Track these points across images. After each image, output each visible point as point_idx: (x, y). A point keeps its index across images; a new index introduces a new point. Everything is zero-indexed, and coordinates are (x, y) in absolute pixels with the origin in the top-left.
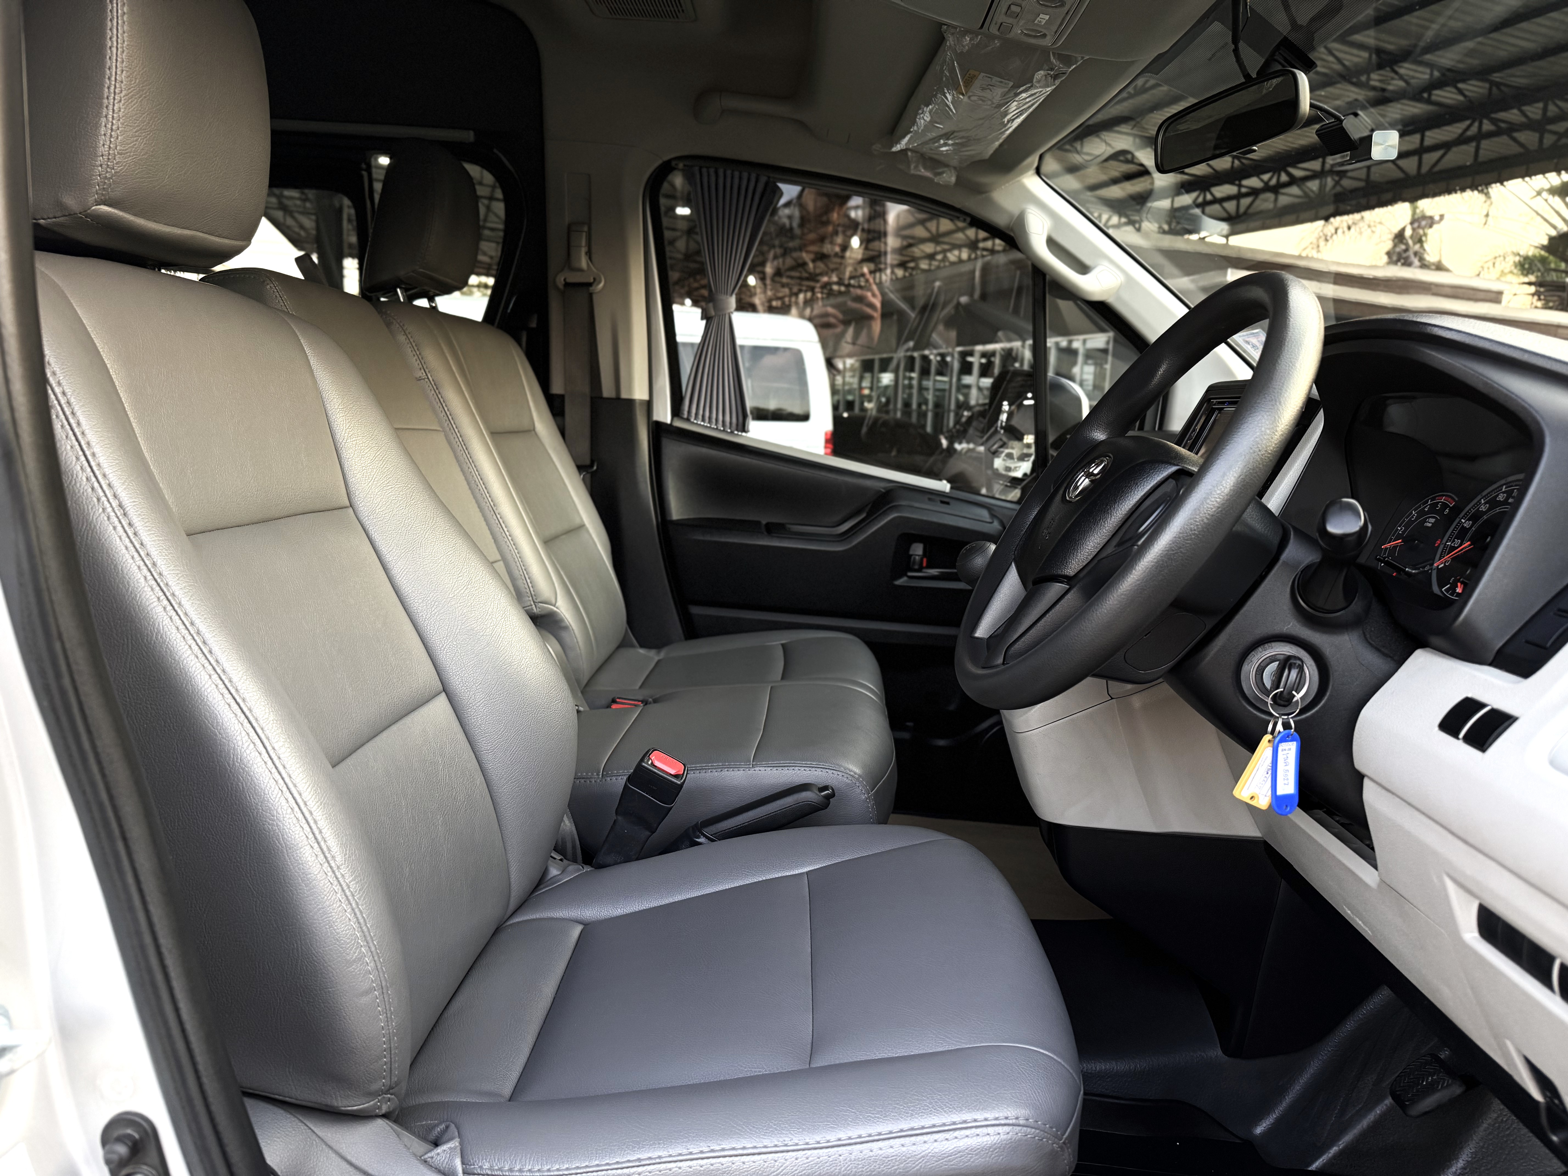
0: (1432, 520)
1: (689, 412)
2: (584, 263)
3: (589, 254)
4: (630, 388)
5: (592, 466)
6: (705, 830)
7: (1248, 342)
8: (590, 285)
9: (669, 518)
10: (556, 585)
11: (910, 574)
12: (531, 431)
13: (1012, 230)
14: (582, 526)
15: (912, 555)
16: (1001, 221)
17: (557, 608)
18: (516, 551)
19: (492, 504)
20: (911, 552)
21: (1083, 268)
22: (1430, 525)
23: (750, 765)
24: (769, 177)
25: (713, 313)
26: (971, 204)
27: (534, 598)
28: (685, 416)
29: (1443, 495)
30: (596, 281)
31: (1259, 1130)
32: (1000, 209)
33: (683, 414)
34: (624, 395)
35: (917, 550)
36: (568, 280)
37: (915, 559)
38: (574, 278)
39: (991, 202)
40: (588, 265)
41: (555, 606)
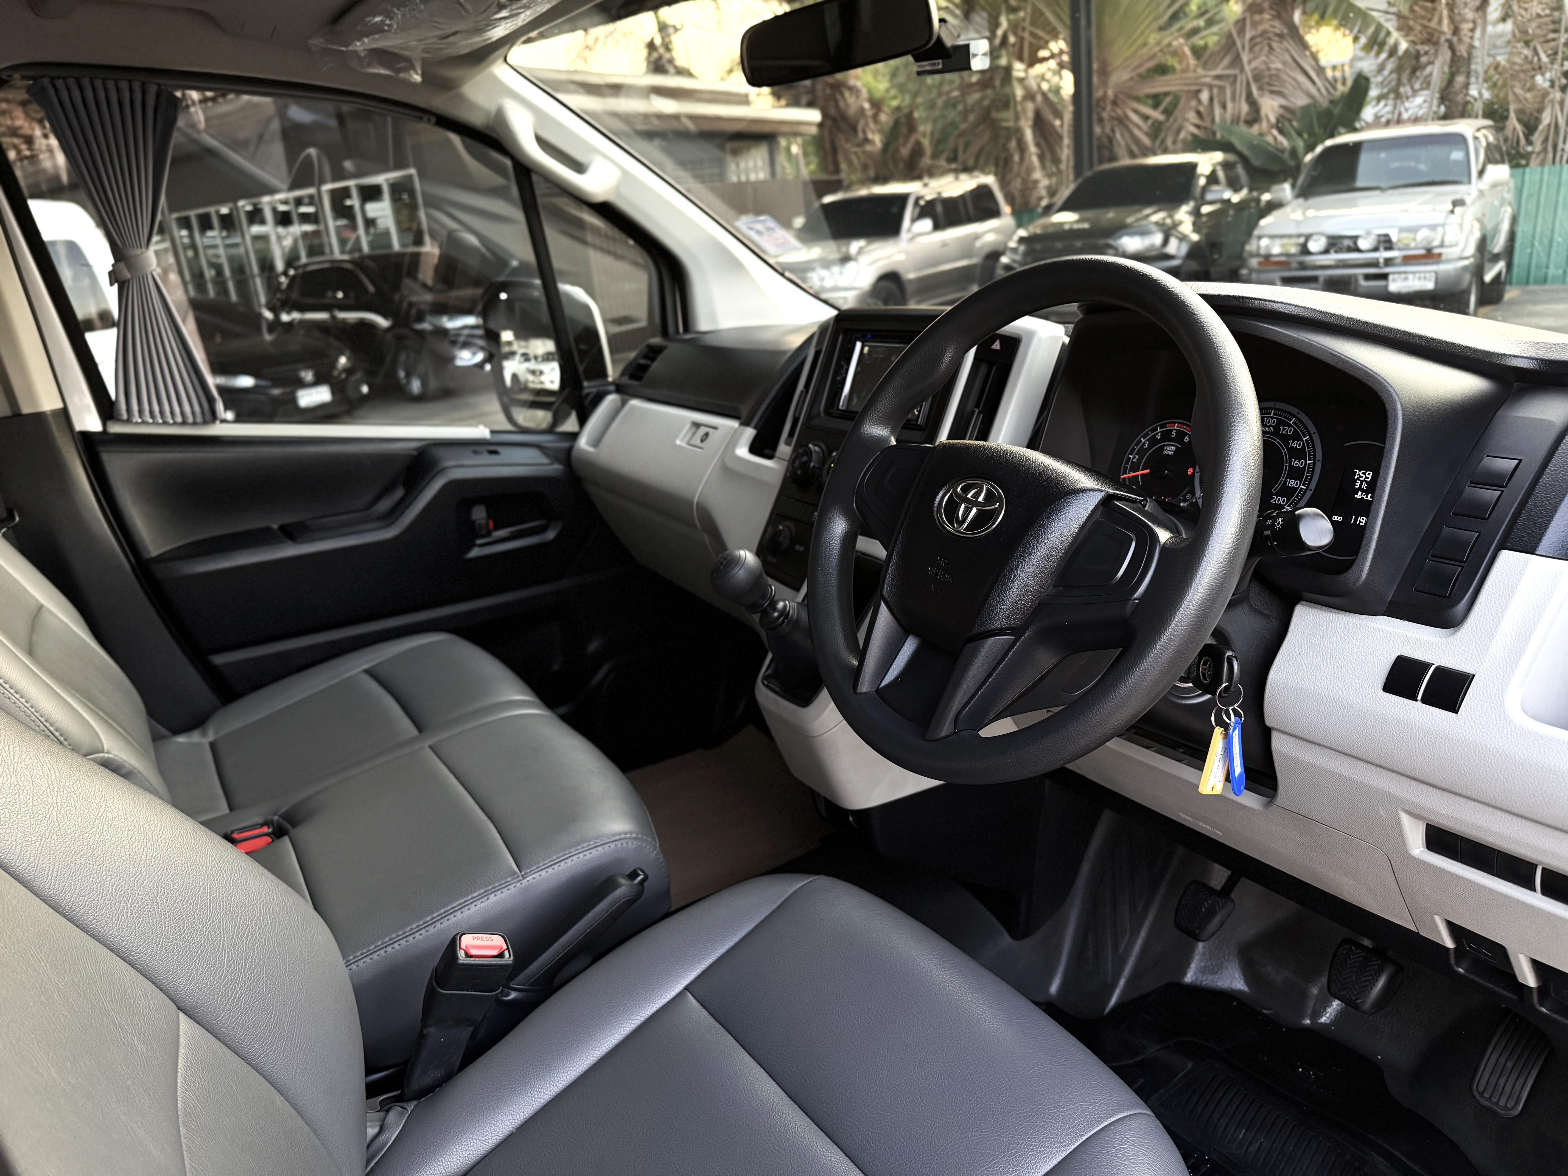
0: (1173, 448)
1: (129, 410)
6: (513, 982)
7: (751, 229)
9: (147, 556)
10: (92, 723)
11: (480, 542)
13: (493, 130)
14: (41, 607)
15: (475, 520)
16: (477, 120)
17: (108, 753)
21: (579, 167)
22: (1171, 453)
23: (518, 877)
24: (159, 85)
25: (127, 275)
26: (439, 103)
29: (1176, 423)
31: (1054, 988)
32: (473, 106)
34: (26, 409)
35: (479, 514)
37: (479, 523)
39: (462, 99)
41: (102, 752)
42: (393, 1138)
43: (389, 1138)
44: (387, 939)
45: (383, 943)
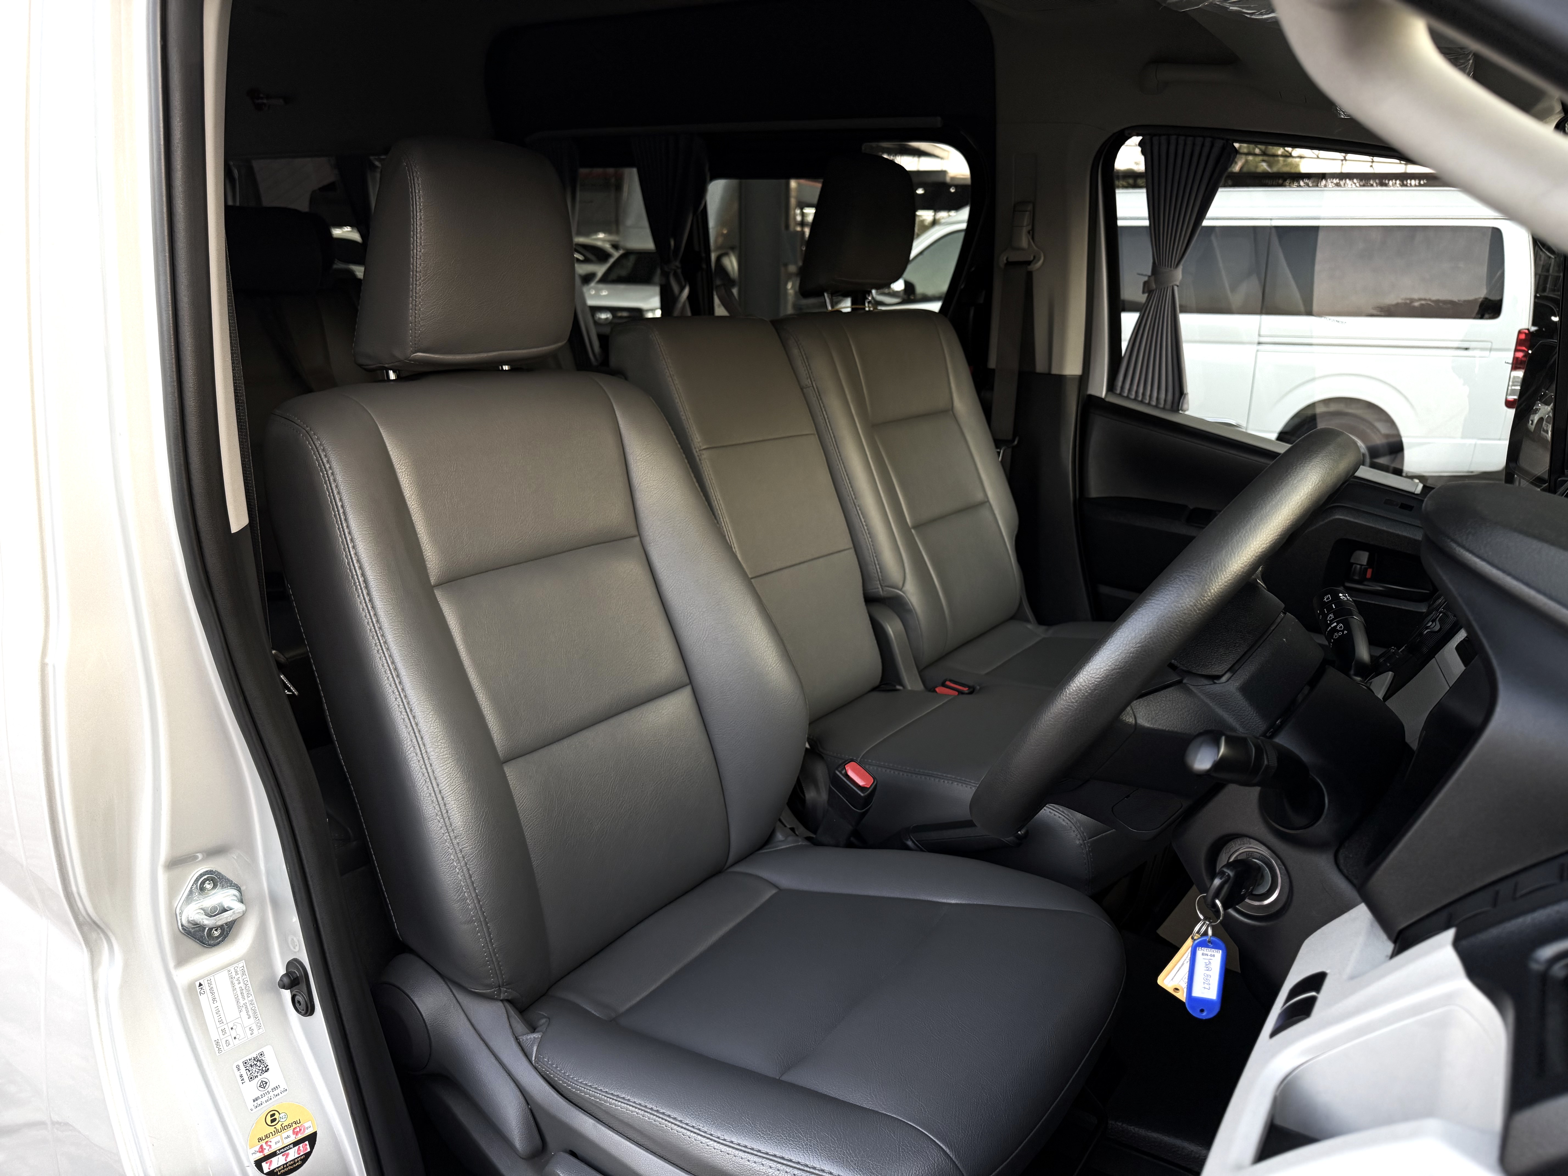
1: (1122, 388)
2: (1024, 242)
3: (1032, 233)
4: (1061, 365)
5: (1013, 441)
6: (913, 835)
8: (1029, 263)
9: (1088, 496)
10: (907, 571)
11: (1348, 584)
12: (948, 411)
14: (985, 502)
15: (1354, 563)
18: (870, 540)
19: (854, 497)
20: (1352, 561)
25: (1154, 286)
27: (882, 582)
28: (1118, 391)
30: (1036, 258)
33: (1116, 390)
34: (1054, 371)
35: (1362, 558)
36: (1010, 260)
37: (1355, 567)
38: (1015, 257)
40: (1029, 244)
41: (901, 590)
42: (783, 847)
43: (781, 846)
44: (959, 778)
45: (960, 779)
